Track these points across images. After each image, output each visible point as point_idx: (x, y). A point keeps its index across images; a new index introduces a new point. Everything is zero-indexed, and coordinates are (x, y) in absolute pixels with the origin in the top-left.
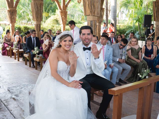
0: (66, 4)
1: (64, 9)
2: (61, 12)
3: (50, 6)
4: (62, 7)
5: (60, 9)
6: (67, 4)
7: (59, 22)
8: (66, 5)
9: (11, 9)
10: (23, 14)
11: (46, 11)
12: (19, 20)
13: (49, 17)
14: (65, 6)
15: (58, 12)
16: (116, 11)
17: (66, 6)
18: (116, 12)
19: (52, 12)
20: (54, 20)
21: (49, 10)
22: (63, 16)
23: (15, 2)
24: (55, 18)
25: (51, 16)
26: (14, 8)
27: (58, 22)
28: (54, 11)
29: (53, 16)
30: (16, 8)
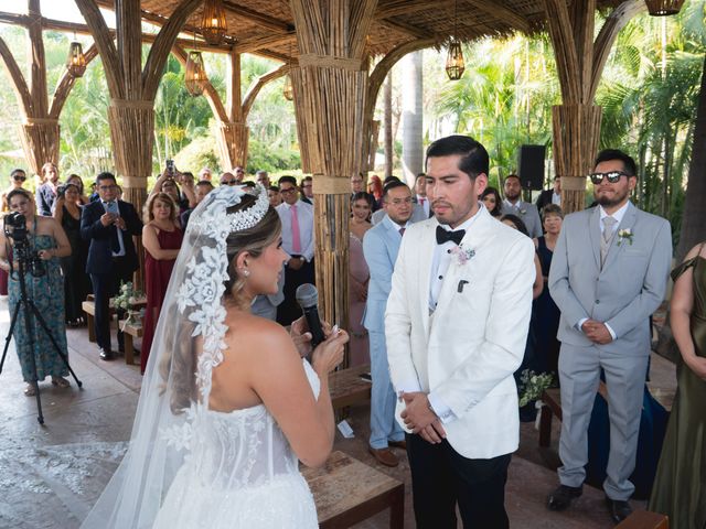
0: (245, 96)
1: (235, 119)
2: (227, 132)
3: (187, 103)
4: (229, 114)
5: (224, 118)
6: (247, 101)
7: (219, 163)
8: (243, 101)
9: (40, 120)
10: (90, 129)
11: (172, 120)
12: (76, 149)
13: (186, 141)
14: (242, 109)
15: (216, 125)
16: (421, 122)
17: (245, 109)
18: (422, 129)
19: (197, 125)
20: (204, 156)
21: (184, 118)
22: (233, 146)
23: (51, 98)
24: (207, 151)
25: (194, 141)
26: (48, 117)
27: (215, 162)
28: (202, 120)
29: (200, 138)
30: (57, 118)
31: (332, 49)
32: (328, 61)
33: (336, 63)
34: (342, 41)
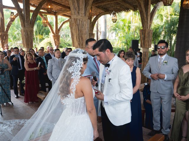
0: (58, 27)
1: (56, 33)
2: (54, 36)
3: (43, 29)
4: (54, 32)
5: (53, 33)
7: (52, 45)
9: (2, 33)
10: (17, 36)
11: (40, 33)
12: (13, 41)
13: (43, 39)
14: (58, 31)
15: (51, 34)
18: (106, 35)
19: (46, 35)
20: (48, 43)
21: (43, 33)
22: (56, 40)
23: (6, 27)
24: (49, 41)
25: (45, 39)
26: (5, 32)
27: (51, 44)
28: (47, 33)
29: (47, 38)
30: (7, 32)
31: (80, 14)
32: (79, 17)
33: (82, 18)
34: (83, 12)
